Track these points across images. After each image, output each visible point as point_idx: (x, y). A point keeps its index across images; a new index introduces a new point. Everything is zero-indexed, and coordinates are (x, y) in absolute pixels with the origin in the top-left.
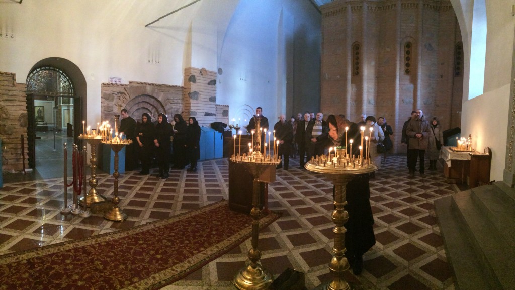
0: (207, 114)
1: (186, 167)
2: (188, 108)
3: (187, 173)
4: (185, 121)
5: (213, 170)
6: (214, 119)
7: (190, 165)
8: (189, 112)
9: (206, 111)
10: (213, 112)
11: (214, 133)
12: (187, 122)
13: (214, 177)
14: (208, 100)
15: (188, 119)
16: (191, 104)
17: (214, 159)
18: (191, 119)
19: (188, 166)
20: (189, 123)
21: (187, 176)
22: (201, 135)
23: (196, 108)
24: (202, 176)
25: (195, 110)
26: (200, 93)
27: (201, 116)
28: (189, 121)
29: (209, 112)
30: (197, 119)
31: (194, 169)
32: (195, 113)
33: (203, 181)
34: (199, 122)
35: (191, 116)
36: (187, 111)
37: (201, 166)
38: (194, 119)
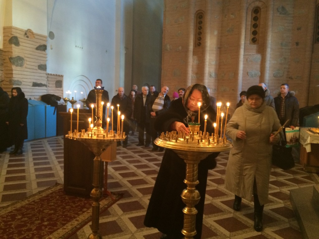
0: (35, 85)
1: (9, 149)
2: (9, 76)
3: (10, 157)
4: (6, 92)
5: (44, 150)
6: (45, 91)
8: (11, 82)
9: (35, 81)
10: (44, 83)
11: (46, 107)
12: (9, 93)
13: (46, 158)
14: (37, 68)
16: (14, 72)
17: (46, 138)
18: (15, 91)
19: (12, 149)
20: (12, 95)
21: (10, 161)
22: (29, 109)
23: (20, 76)
24: (31, 159)
25: (20, 79)
26: (25, 58)
27: (28, 87)
28: (12, 92)
29: (39, 82)
30: (23, 90)
32: (19, 83)
33: (32, 164)
34: (25, 94)
35: (14, 86)
36: (8, 79)
37: (29, 147)
38: (19, 90)
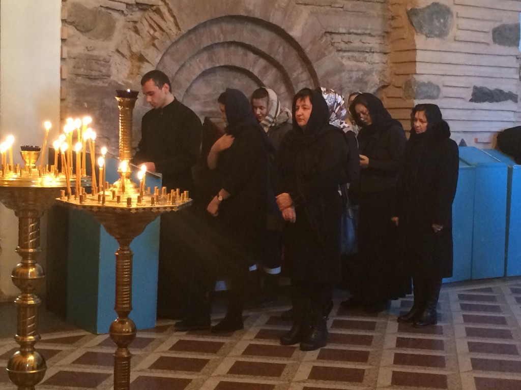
0: (481, 95)
2: (403, 69)
3: (400, 330)
5: (503, 321)
6: (511, 116)
7: (410, 298)
8: (409, 87)
9: (480, 83)
10: (506, 87)
11: (510, 171)
14: (489, 38)
15: (407, 114)
16: (420, 56)
17: (504, 278)
19: (403, 304)
21: (401, 343)
23: (438, 69)
24: (462, 346)
25: (434, 80)
26: (455, 9)
27: (459, 103)
29: (492, 86)
31: (427, 314)
32: (433, 89)
33: (465, 364)
36: (400, 81)
37: (455, 306)
